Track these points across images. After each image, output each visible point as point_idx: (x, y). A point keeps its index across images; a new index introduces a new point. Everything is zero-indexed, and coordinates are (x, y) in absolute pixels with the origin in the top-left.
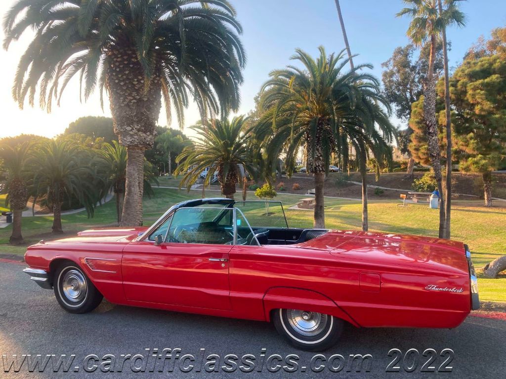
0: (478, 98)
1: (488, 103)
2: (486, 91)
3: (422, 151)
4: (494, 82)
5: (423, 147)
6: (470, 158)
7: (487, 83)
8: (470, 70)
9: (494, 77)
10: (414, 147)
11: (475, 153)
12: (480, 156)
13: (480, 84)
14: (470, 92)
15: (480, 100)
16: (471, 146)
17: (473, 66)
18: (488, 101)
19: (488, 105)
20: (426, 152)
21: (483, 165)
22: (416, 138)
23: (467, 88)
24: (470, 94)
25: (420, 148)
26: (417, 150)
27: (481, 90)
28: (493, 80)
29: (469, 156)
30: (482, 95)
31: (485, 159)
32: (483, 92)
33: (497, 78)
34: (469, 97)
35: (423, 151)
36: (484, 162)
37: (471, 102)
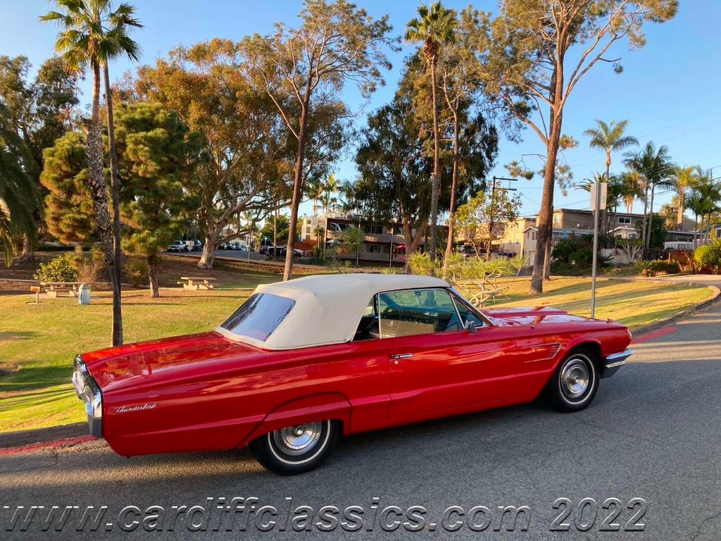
0: (142, 155)
1: (154, 163)
2: (149, 147)
3: (66, 222)
4: (159, 138)
5: (67, 216)
6: (135, 234)
7: (150, 136)
8: (127, 116)
9: (159, 132)
10: (52, 215)
11: (140, 227)
12: (146, 231)
13: (142, 137)
14: (130, 146)
15: (142, 159)
16: (135, 218)
17: (130, 111)
18: (153, 160)
19: (153, 166)
20: (71, 223)
21: (151, 244)
22: (54, 202)
23: (127, 140)
24: (130, 149)
25: (62, 218)
26: (57, 219)
27: (145, 145)
28: (158, 136)
29: (132, 231)
30: (146, 152)
31: (152, 236)
32: (147, 148)
33: (163, 133)
34: (129, 153)
35: (68, 222)
36: (152, 239)
37: (132, 160)
